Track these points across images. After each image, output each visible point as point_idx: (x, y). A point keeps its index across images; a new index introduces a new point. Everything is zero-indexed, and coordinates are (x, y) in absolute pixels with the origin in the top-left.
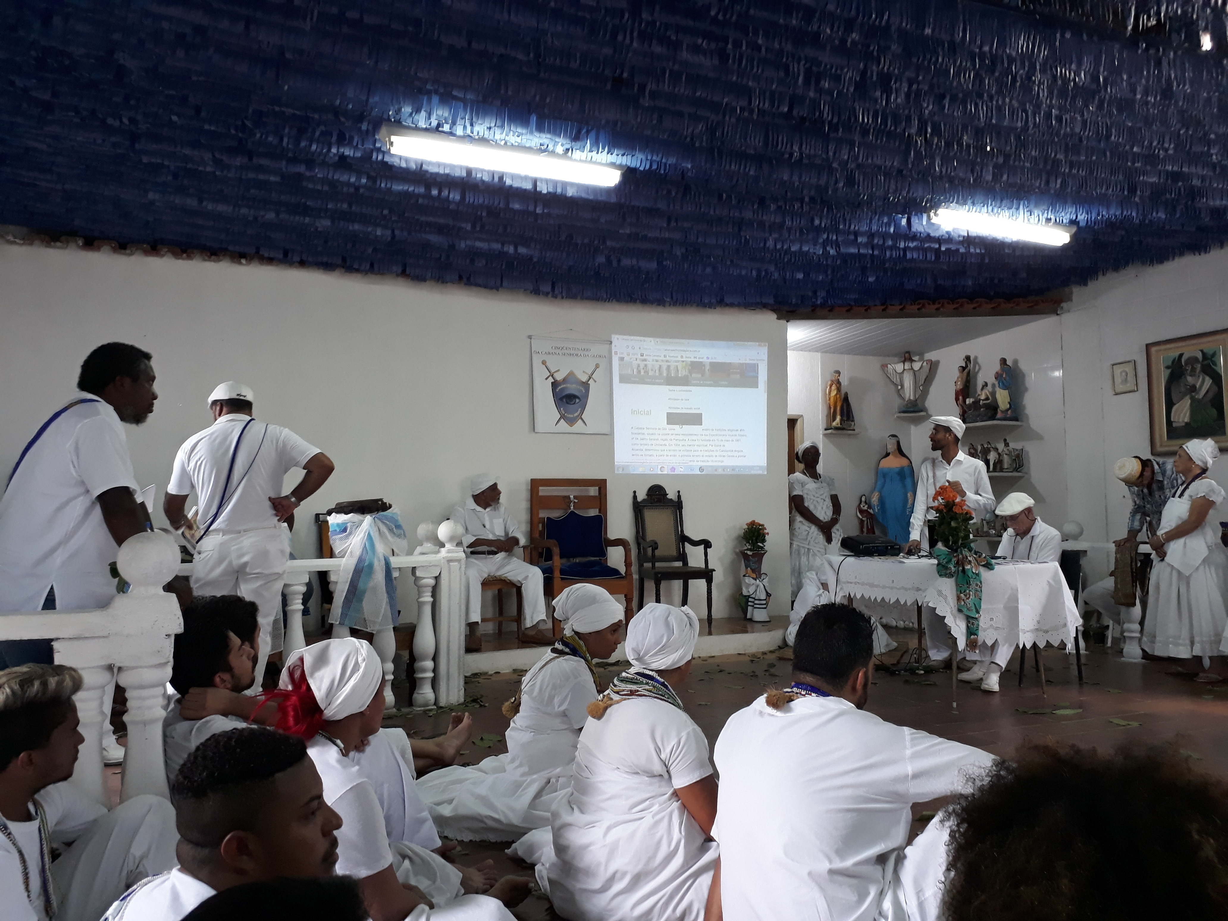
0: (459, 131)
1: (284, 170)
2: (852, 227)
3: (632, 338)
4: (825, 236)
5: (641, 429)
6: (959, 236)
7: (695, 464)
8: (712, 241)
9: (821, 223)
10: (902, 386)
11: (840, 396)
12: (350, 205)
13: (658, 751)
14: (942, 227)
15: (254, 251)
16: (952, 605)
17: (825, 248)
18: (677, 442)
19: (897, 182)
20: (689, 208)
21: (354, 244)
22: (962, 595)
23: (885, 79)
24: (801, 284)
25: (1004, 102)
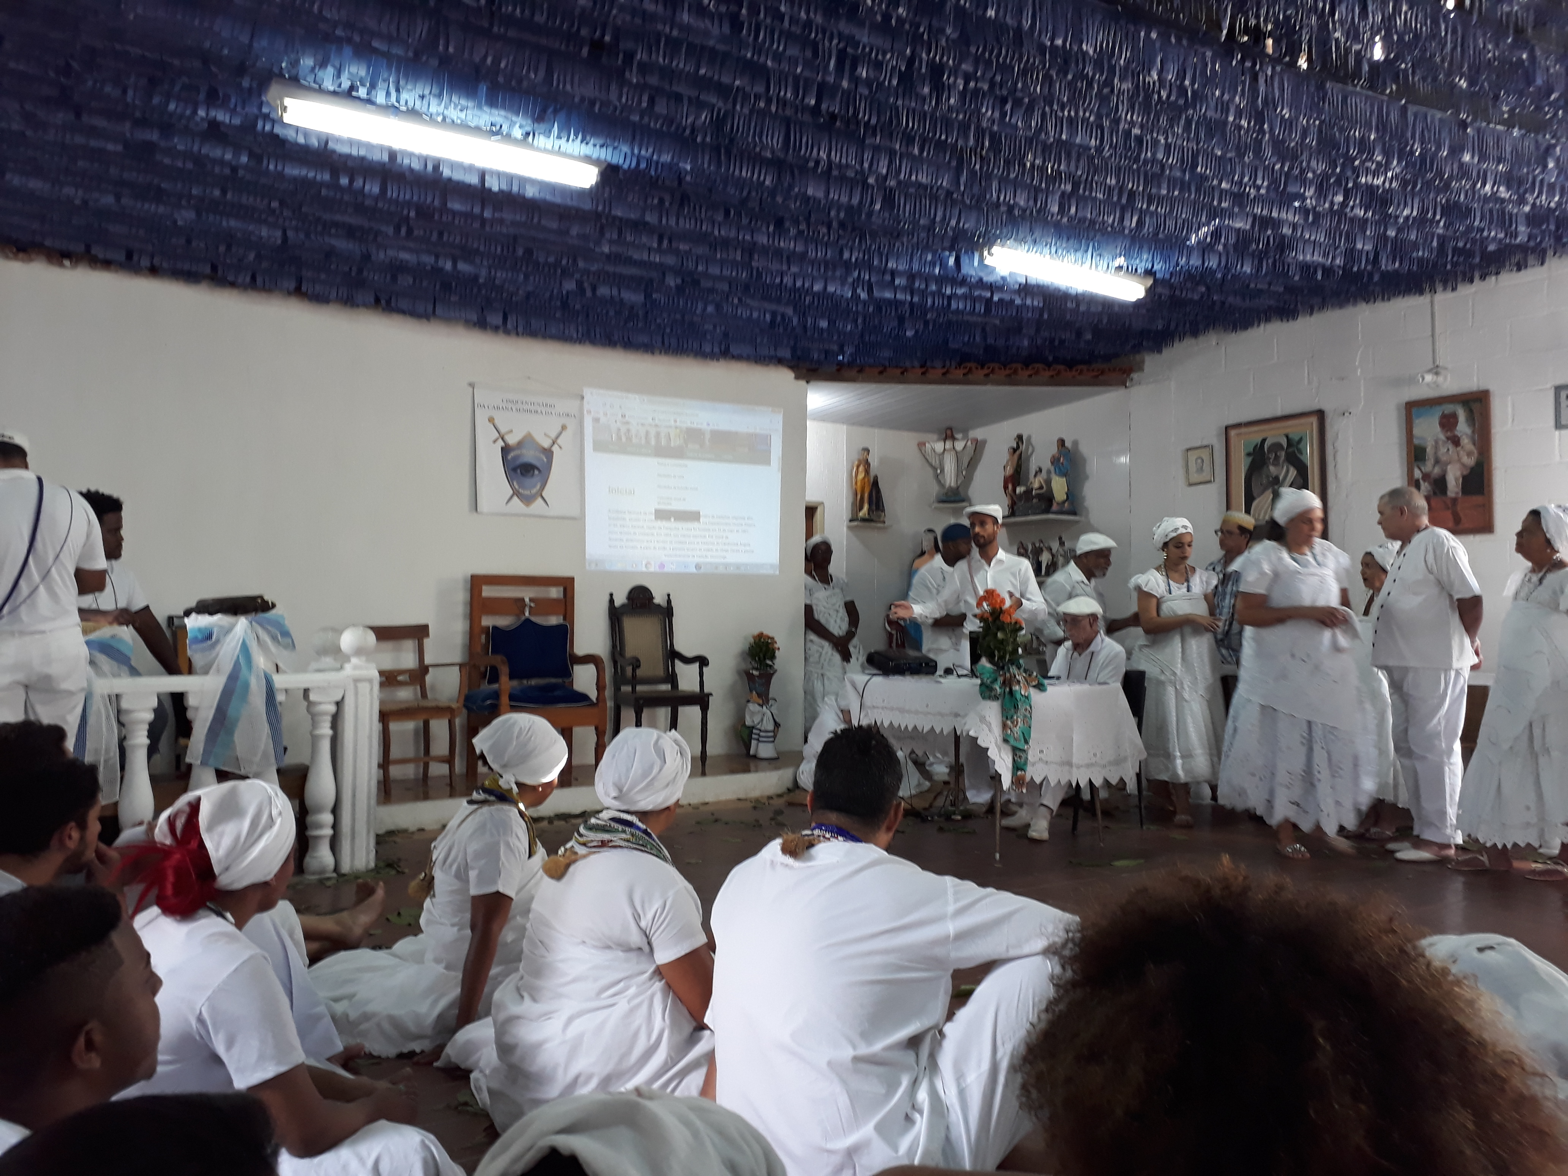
0: (380, 98)
1: (128, 135)
2: (890, 265)
3: (611, 392)
4: (856, 274)
5: (621, 512)
6: (1016, 282)
7: (690, 559)
8: (715, 270)
9: (851, 257)
10: (942, 470)
11: (869, 480)
12: (224, 192)
13: (637, 918)
14: (997, 270)
15: (83, 250)
16: (996, 733)
17: (854, 291)
18: (668, 531)
19: (945, 209)
20: (687, 225)
21: (229, 247)
22: (1009, 722)
23: (936, 71)
24: (825, 335)
25: (1077, 113)
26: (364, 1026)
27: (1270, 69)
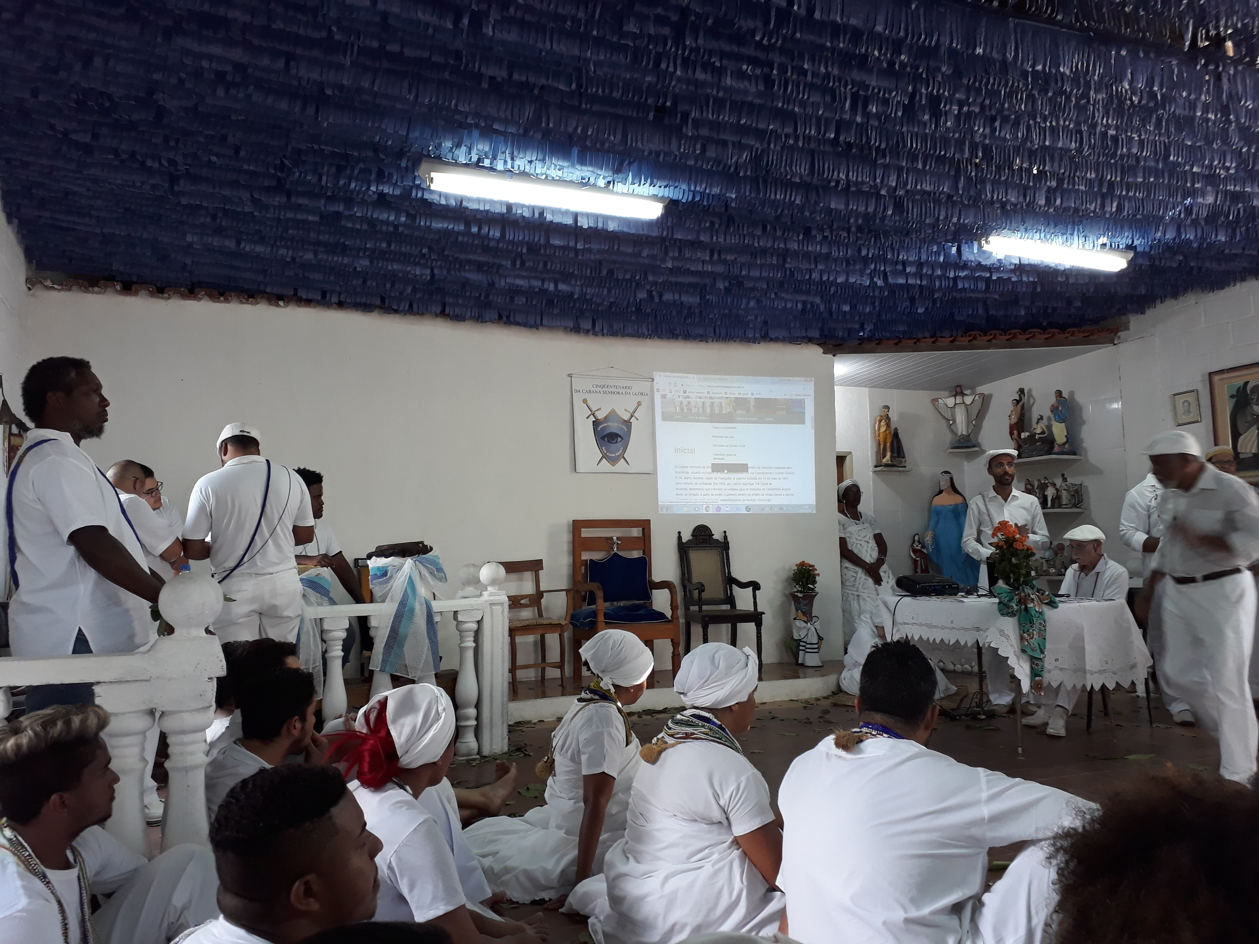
0: (500, 166)
1: (323, 209)
2: (901, 257)
3: (675, 374)
4: (873, 266)
5: (685, 467)
6: (1011, 264)
7: (741, 503)
8: (755, 273)
9: (868, 254)
10: (954, 421)
11: (890, 433)
12: (389, 244)
13: (717, 797)
14: (994, 254)
15: (292, 293)
16: (1015, 645)
17: (872, 280)
18: (722, 481)
19: (947, 209)
20: (733, 240)
21: (393, 285)
22: (1025, 635)
23: (934, 101)
24: (848, 317)
25: (1058, 122)
26: (506, 878)
27: (1232, 69)
